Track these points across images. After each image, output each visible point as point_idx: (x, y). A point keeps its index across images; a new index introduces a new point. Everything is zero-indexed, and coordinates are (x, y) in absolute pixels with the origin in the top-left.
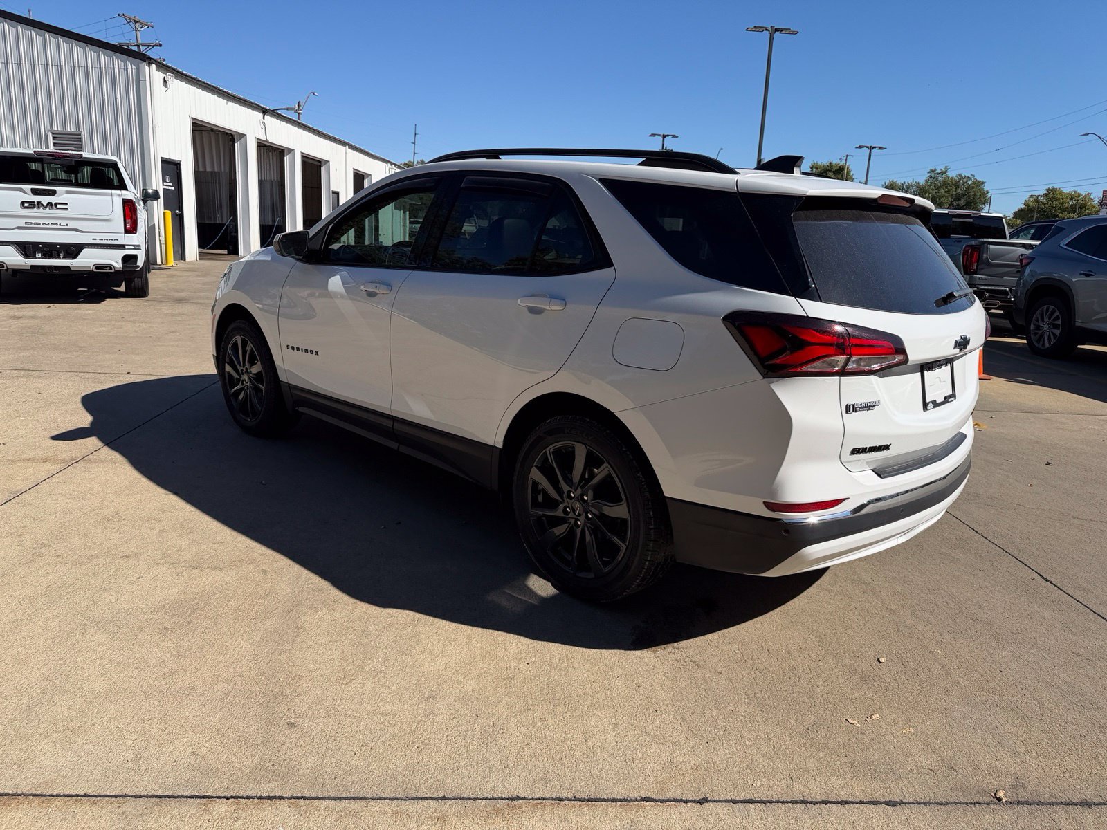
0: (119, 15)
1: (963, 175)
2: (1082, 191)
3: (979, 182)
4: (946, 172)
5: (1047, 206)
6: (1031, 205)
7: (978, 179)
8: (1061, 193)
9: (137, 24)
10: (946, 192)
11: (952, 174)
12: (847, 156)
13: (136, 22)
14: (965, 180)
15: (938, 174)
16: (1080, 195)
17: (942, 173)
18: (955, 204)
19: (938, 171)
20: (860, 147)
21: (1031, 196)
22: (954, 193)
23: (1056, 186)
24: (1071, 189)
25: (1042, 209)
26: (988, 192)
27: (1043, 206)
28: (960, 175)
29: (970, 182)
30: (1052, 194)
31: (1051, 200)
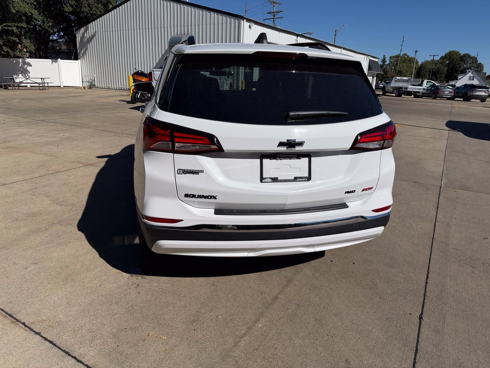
0: (268, 1)
9: (275, 4)
13: (274, 3)
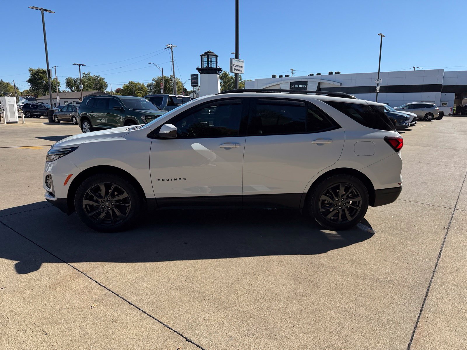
1: (96, 76)
2: (141, 83)
3: (102, 78)
4: (89, 74)
5: (131, 88)
6: (125, 87)
7: (102, 77)
8: (134, 83)
10: (91, 82)
11: (92, 75)
12: (55, 67)
14: (97, 78)
15: (86, 75)
16: (140, 84)
17: (88, 74)
18: (96, 87)
19: (86, 74)
20: (75, 64)
21: (124, 84)
22: (95, 83)
23: (132, 81)
24: (137, 82)
25: (129, 89)
26: (106, 82)
27: (129, 88)
28: (94, 76)
29: (99, 78)
30: (131, 83)
31: (132, 86)
